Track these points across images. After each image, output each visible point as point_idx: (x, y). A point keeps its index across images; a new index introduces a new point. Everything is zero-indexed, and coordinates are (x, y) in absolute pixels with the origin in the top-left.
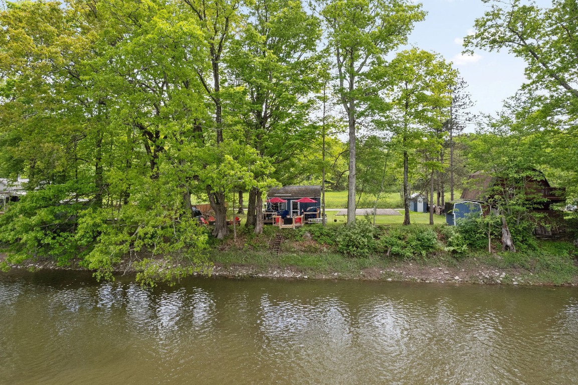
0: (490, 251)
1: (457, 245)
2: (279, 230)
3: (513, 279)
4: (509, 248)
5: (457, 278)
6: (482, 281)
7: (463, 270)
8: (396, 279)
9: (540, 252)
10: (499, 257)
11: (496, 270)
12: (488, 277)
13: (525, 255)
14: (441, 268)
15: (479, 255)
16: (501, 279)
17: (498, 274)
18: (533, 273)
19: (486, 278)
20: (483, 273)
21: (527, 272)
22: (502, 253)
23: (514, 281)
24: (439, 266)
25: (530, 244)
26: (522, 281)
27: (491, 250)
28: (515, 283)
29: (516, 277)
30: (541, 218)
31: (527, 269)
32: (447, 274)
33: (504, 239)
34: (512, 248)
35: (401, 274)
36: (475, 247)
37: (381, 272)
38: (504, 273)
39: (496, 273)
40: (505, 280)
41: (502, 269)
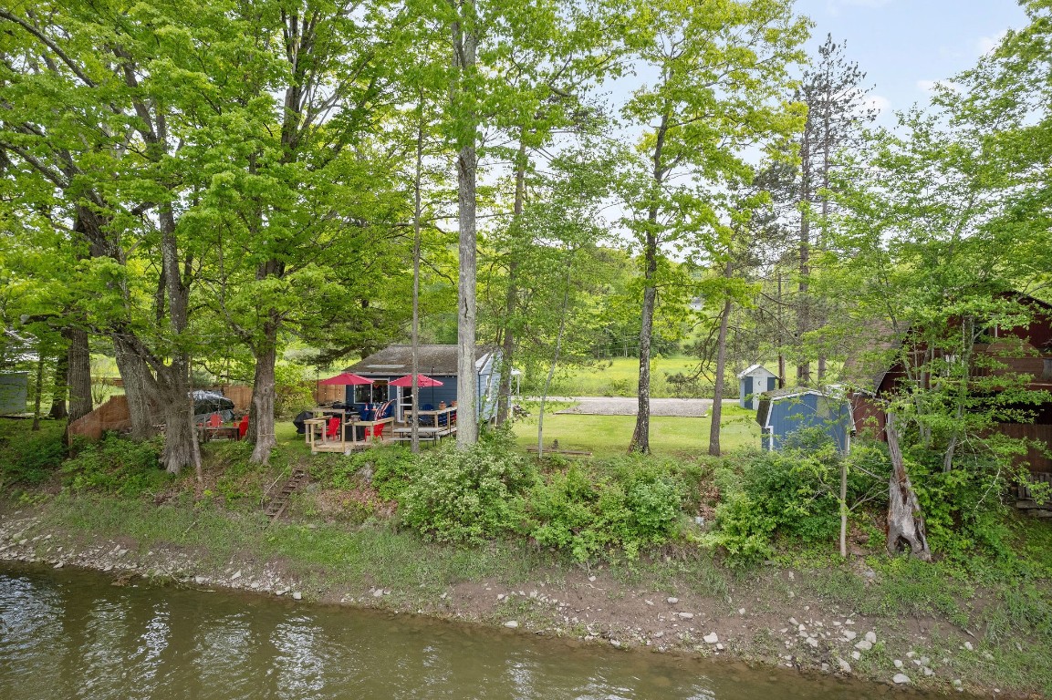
0: (843, 552)
1: (737, 531)
2: (310, 455)
3: (898, 663)
4: (910, 545)
5: (711, 638)
6: (789, 657)
7: (742, 611)
8: (530, 626)
9: (1015, 567)
10: (871, 574)
11: (849, 622)
12: (814, 643)
13: (960, 573)
14: (675, 600)
15: (806, 562)
16: (856, 655)
17: (851, 635)
18: (974, 643)
19: (808, 648)
20: (802, 627)
21: (952, 636)
22: (883, 561)
23: (898, 671)
24: (671, 594)
25: (982, 537)
26: (928, 672)
27: (848, 548)
28: (900, 678)
29: (910, 654)
30: (1017, 459)
31: (957, 625)
32: (687, 620)
33: (893, 517)
34: (919, 546)
35: (553, 607)
36: (799, 536)
37: (500, 596)
38: (871, 636)
39: (847, 633)
40: (869, 663)
41: (870, 618)
